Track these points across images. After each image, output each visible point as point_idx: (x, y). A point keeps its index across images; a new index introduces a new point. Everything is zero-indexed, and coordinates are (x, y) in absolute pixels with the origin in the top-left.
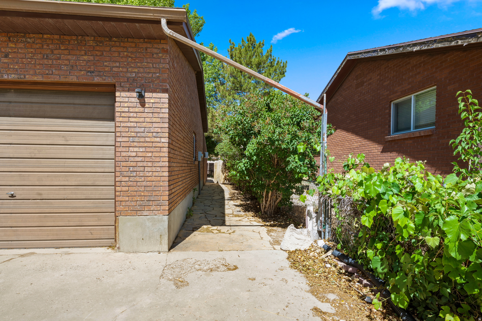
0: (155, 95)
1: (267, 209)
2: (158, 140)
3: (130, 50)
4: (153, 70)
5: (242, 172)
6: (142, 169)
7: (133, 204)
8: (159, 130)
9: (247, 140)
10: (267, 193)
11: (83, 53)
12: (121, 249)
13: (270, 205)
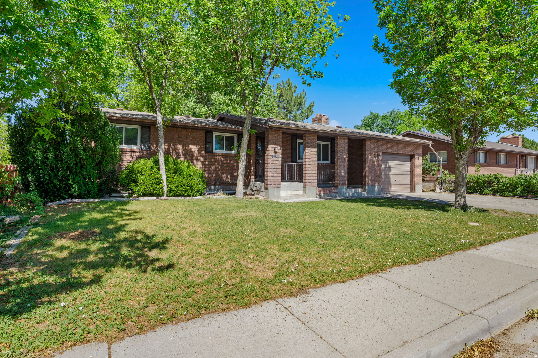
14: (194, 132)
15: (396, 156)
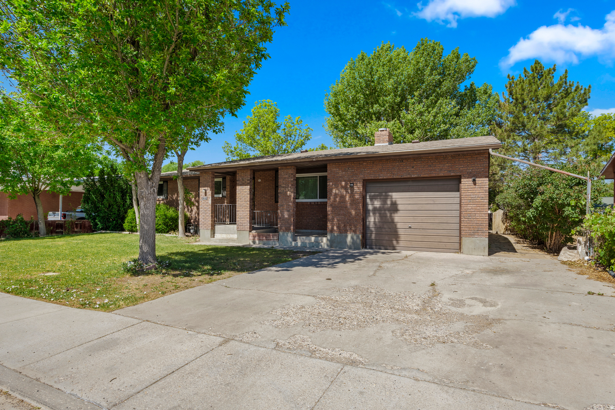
0: (481, 179)
1: (552, 246)
2: (483, 201)
3: (469, 159)
4: (480, 168)
5: (530, 218)
6: (474, 215)
7: (470, 231)
8: (484, 196)
9: (534, 196)
10: (552, 234)
11: (446, 163)
12: (464, 253)
13: (555, 243)
14: (192, 181)
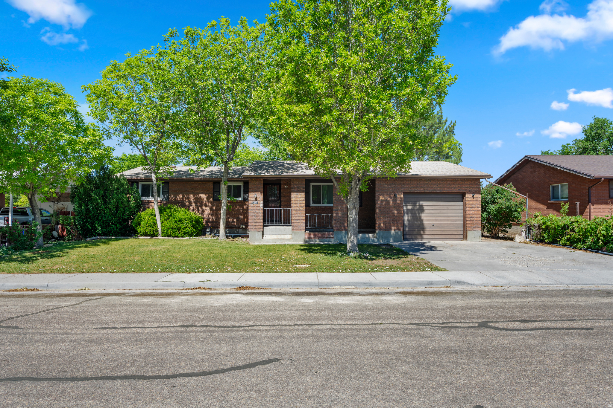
0: (477, 195)
3: (470, 182)
7: (471, 227)
8: (478, 205)
11: (457, 184)
12: (468, 240)
15: (433, 196)
